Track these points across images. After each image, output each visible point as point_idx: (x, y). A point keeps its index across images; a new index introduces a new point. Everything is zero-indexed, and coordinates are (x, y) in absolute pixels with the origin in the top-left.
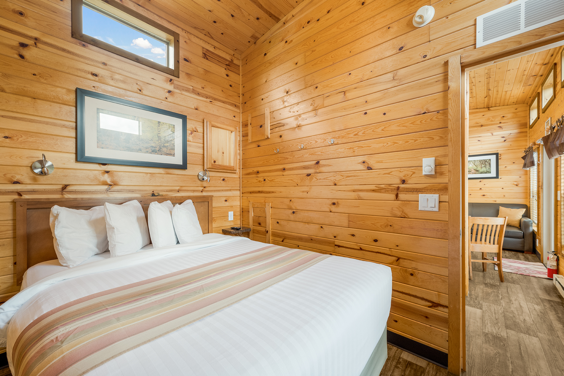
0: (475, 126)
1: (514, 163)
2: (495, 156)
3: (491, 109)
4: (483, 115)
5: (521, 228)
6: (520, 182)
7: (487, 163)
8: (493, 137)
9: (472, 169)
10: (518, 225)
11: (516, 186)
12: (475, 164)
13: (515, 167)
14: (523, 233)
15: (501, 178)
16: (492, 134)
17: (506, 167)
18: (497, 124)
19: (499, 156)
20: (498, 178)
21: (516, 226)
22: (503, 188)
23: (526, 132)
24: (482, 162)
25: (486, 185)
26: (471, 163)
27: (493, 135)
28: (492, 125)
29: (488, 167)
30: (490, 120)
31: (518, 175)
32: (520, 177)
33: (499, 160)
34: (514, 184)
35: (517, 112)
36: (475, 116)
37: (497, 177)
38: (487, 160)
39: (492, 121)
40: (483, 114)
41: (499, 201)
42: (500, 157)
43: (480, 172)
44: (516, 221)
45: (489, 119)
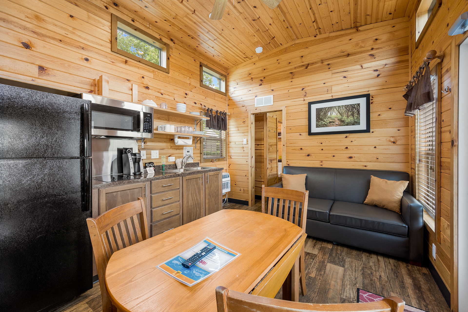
0: (340, 56)
1: (390, 109)
2: (365, 99)
3: (360, 28)
4: (350, 39)
5: (402, 214)
6: (399, 138)
7: (355, 109)
8: (363, 70)
9: (336, 119)
10: (397, 210)
11: (392, 144)
12: (339, 112)
13: (391, 115)
14: (408, 227)
15: (373, 132)
16: (362, 66)
17: (379, 115)
18: (368, 51)
19: (371, 98)
20: (370, 132)
21: (394, 210)
22: (375, 147)
23: (407, 61)
24: (348, 108)
25: (354, 143)
26: (335, 110)
27: (363, 68)
28: (361, 52)
29: (357, 116)
30: (359, 45)
31: (397, 127)
32: (399, 130)
33: (371, 105)
34: (390, 141)
35: (394, 31)
36: (340, 41)
37: (368, 130)
38: (356, 106)
39: (362, 47)
40: (349, 37)
41: (371, 166)
42: (372, 100)
43: (346, 123)
44: (395, 202)
45: (357, 44)
